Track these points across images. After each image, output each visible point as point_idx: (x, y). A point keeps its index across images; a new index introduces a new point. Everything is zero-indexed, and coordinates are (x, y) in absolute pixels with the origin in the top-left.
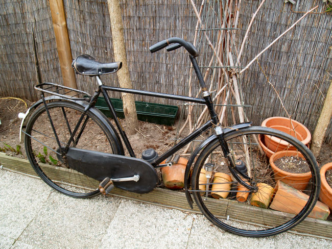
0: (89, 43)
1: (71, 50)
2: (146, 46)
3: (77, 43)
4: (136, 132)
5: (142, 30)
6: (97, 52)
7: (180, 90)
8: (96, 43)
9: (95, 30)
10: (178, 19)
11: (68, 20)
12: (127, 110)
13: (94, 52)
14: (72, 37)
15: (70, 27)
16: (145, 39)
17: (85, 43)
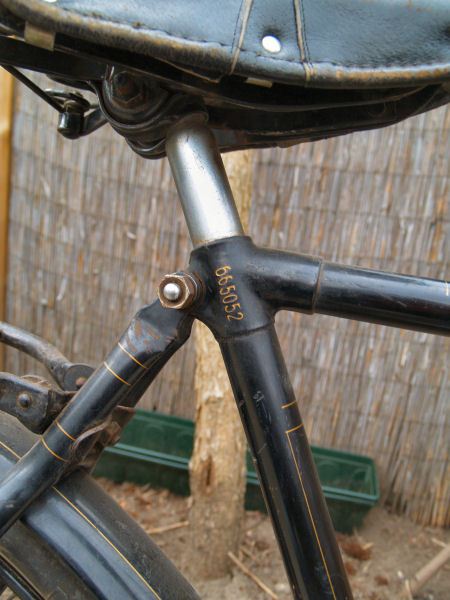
0: (75, 203)
1: (8, 221)
2: (286, 227)
3: (35, 198)
4: (228, 570)
5: (281, 169)
6: (97, 235)
7: (387, 397)
8: (100, 205)
9: (105, 161)
10: (423, 135)
11: (20, 118)
12: (209, 467)
13: (87, 236)
14: (21, 176)
15: (22, 144)
16: (287, 200)
17: (63, 201)
